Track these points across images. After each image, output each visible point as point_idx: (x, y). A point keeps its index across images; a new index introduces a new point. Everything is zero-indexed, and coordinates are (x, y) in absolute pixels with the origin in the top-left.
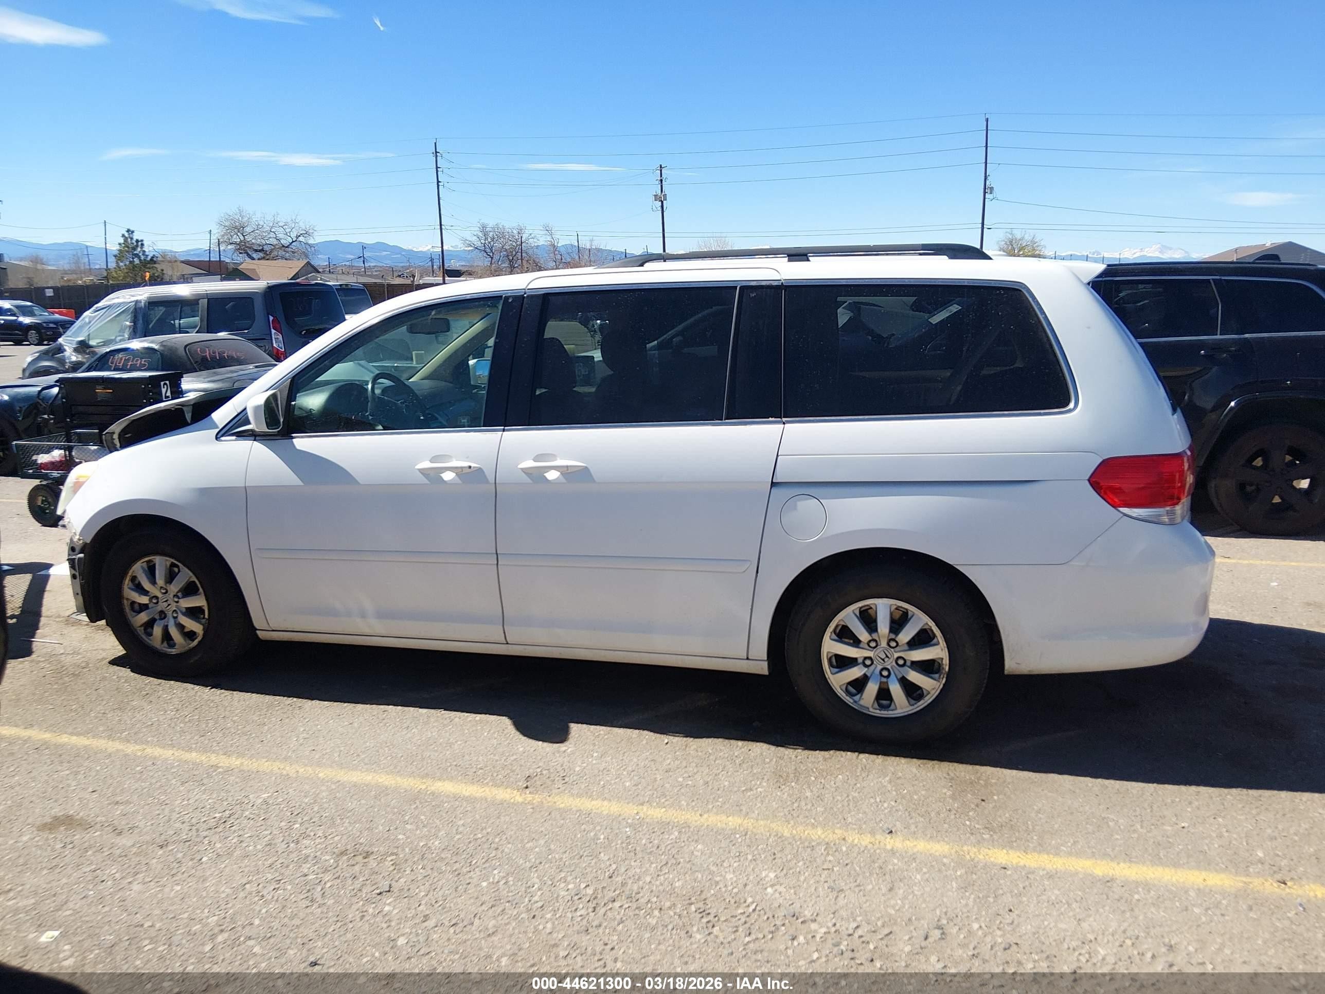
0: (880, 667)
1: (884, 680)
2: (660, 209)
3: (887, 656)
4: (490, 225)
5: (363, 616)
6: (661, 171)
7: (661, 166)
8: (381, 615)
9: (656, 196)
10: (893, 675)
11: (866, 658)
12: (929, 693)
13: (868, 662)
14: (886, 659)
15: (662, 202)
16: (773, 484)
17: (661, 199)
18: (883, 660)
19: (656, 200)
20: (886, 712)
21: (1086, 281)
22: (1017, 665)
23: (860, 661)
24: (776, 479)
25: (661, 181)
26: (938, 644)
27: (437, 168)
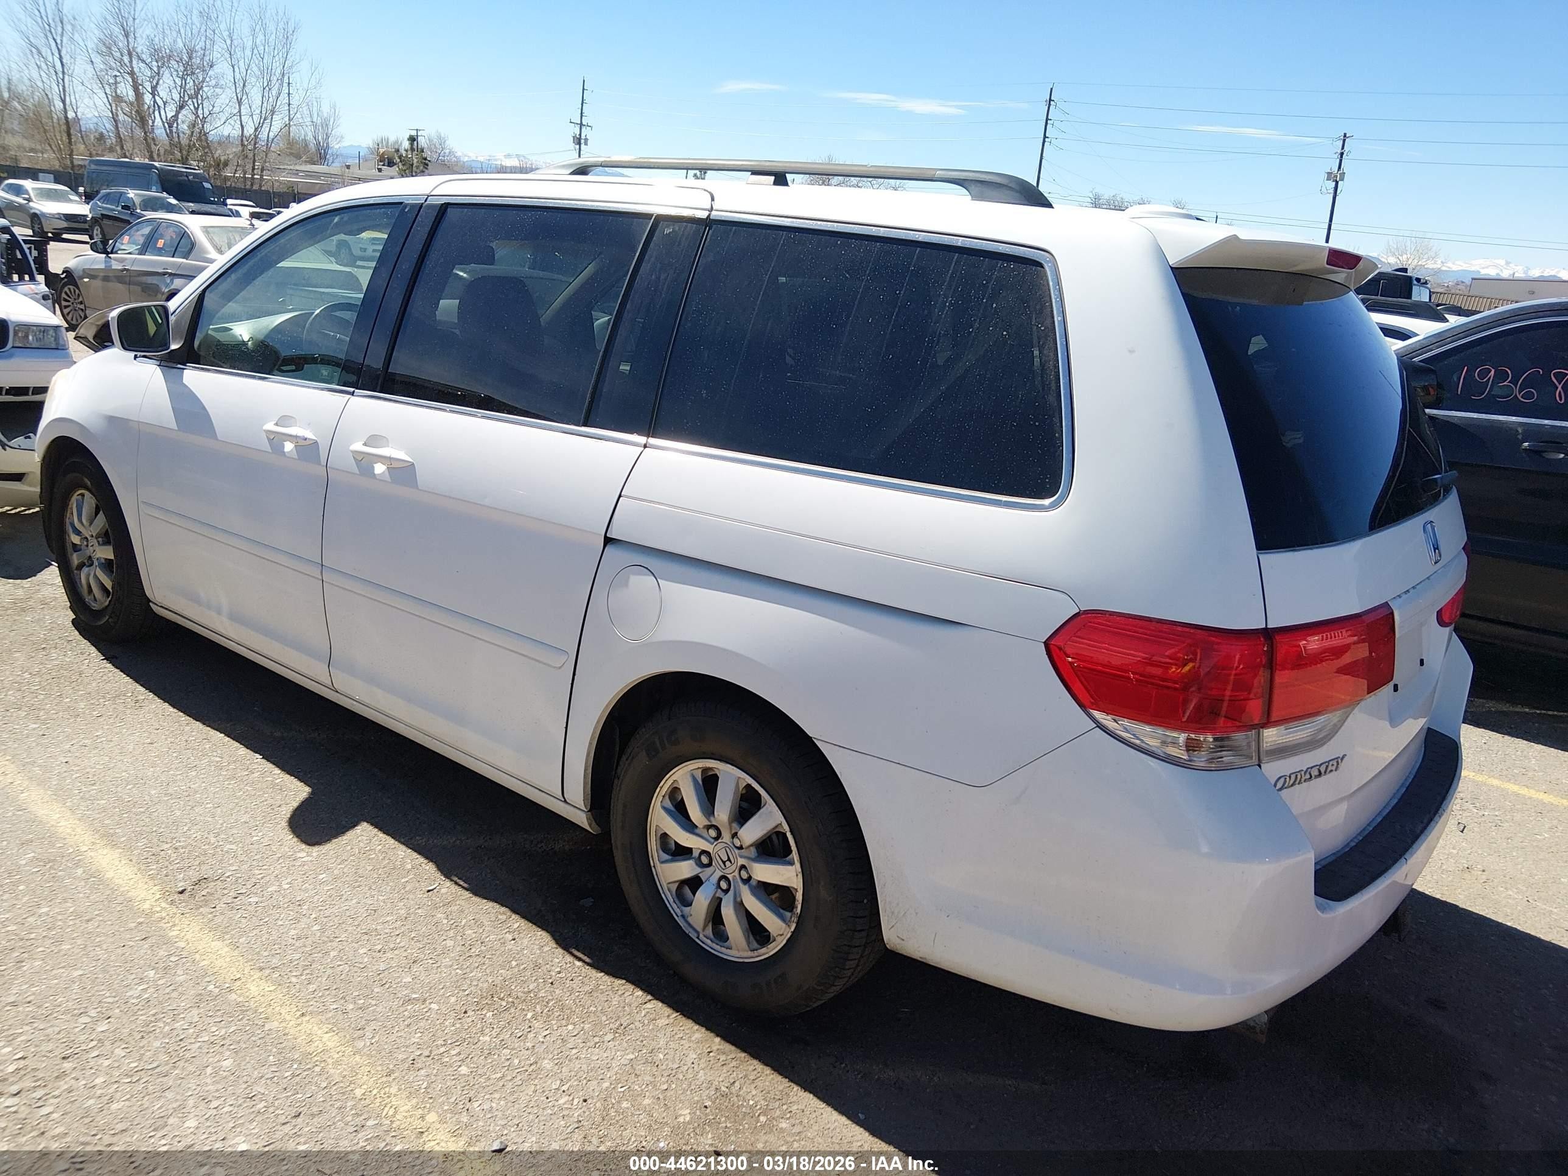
0: (718, 874)
1: (720, 894)
2: (1332, 191)
3: (729, 860)
4: (1106, 197)
5: (219, 613)
6: (1344, 141)
7: (1345, 135)
8: (234, 617)
9: (1329, 174)
10: (731, 892)
11: (703, 852)
12: (774, 940)
13: (705, 860)
14: (728, 864)
15: (1337, 183)
16: (608, 541)
17: (1336, 179)
18: (724, 863)
19: (1328, 179)
20: (718, 947)
21: (1173, 261)
22: (899, 941)
23: (696, 854)
24: (611, 534)
25: (1342, 154)
26: (791, 863)
27: (1047, 119)
